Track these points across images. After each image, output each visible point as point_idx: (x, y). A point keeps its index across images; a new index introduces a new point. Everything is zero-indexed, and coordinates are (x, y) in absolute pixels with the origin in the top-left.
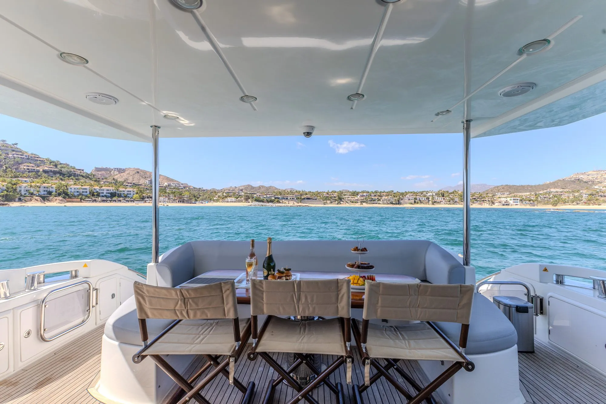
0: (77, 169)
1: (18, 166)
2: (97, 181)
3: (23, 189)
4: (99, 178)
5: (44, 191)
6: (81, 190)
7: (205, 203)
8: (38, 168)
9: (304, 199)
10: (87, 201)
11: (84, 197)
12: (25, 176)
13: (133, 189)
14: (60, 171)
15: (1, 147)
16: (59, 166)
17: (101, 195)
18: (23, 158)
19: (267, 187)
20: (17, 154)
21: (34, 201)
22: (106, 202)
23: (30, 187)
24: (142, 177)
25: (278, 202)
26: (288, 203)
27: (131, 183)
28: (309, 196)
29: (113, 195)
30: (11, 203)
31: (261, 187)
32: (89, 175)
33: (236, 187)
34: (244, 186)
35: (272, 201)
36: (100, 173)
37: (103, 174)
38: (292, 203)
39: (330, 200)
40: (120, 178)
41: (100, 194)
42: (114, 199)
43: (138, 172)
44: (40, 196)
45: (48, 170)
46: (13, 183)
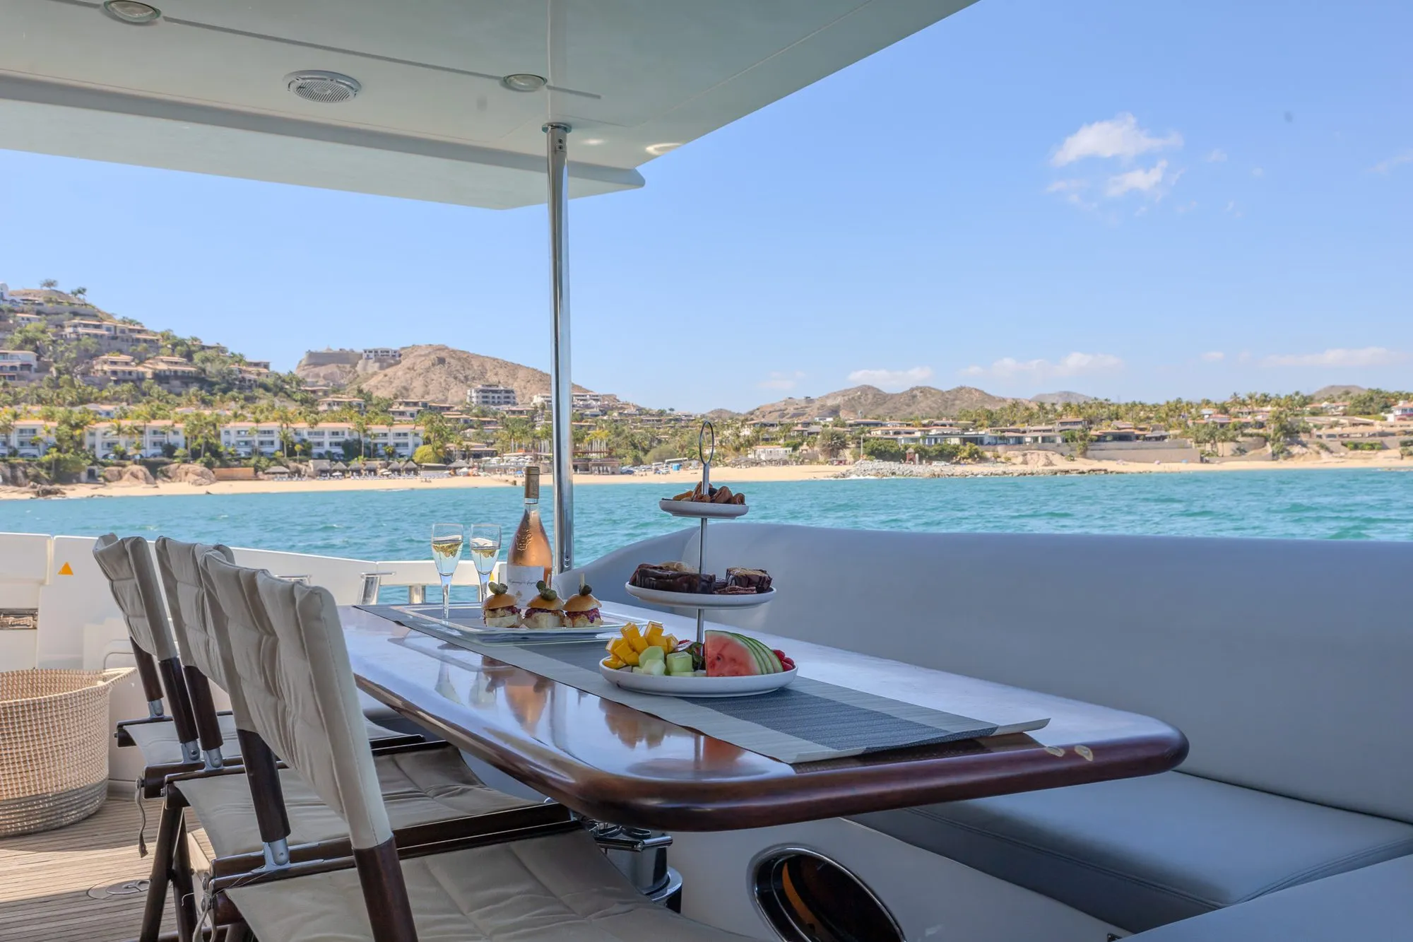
0: (250, 364)
1: (88, 363)
2: (309, 402)
3: (99, 440)
4: (314, 392)
5: (155, 444)
6: (257, 439)
7: (668, 472)
8: (140, 369)
9: (1101, 439)
10: (274, 473)
11: (264, 462)
12: (106, 398)
13: (413, 426)
14: (200, 373)
15: (45, 305)
16: (197, 357)
17: (315, 450)
18: (102, 336)
19: (943, 394)
20: (86, 326)
21: (128, 480)
22: (331, 475)
23: (118, 434)
24: (456, 378)
25: (977, 457)
26: (1020, 459)
27: (415, 404)
28: (1126, 425)
29: (351, 450)
30: (69, 487)
31: (917, 393)
32: (284, 381)
33: (809, 400)
34: (844, 393)
35: (947, 455)
36: (323, 371)
37: (332, 374)
38: (1043, 461)
39: (1233, 440)
40: (380, 385)
41: (311, 448)
42: (356, 463)
43: (441, 361)
44: (143, 462)
45: (168, 373)
46: (73, 422)
